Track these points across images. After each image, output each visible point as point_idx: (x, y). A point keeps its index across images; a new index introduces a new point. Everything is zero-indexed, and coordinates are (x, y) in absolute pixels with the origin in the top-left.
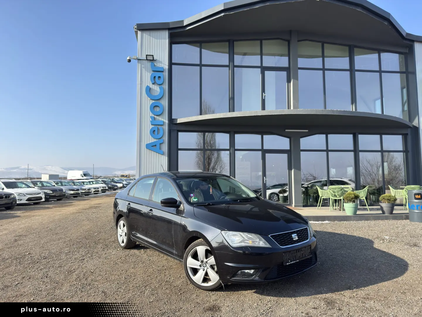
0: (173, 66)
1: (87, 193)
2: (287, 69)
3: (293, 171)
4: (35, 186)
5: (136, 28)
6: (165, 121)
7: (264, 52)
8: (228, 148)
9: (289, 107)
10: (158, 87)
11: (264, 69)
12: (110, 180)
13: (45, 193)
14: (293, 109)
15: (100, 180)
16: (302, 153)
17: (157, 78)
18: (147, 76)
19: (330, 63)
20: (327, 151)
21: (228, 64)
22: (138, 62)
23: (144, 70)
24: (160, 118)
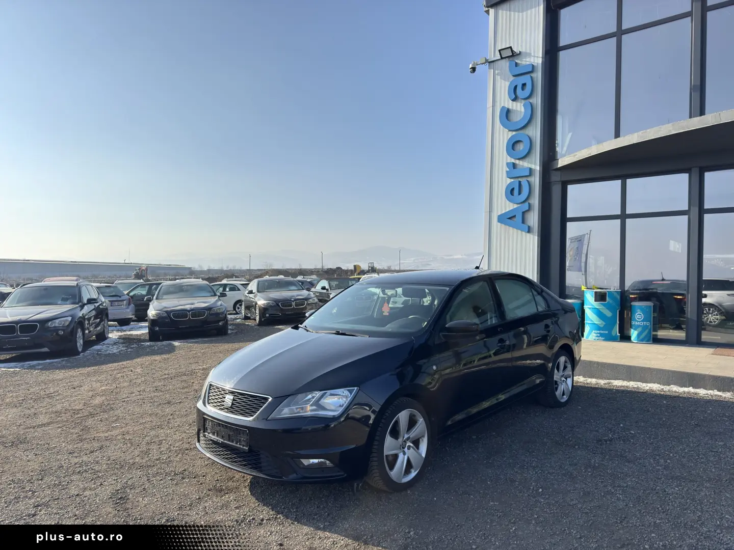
10: (522, 105)
17: (519, 88)
22: (490, 68)
23: (498, 78)
24: (525, 164)
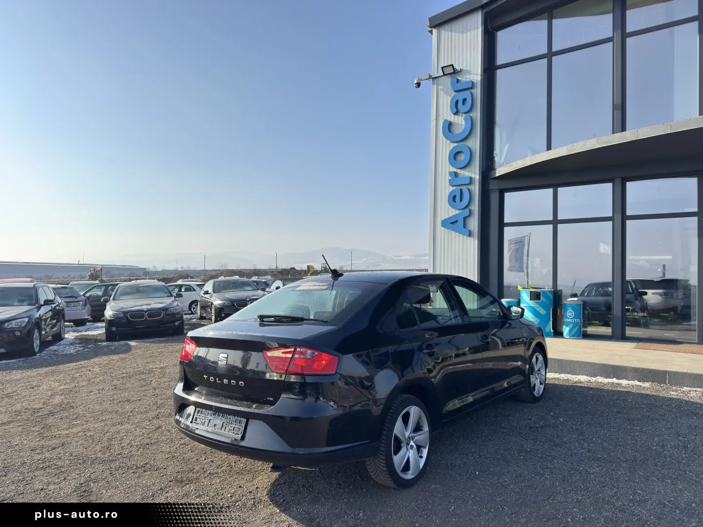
6: (473, 176)
10: (463, 119)
17: (460, 102)
18: (446, 102)
22: (433, 84)
24: (466, 173)
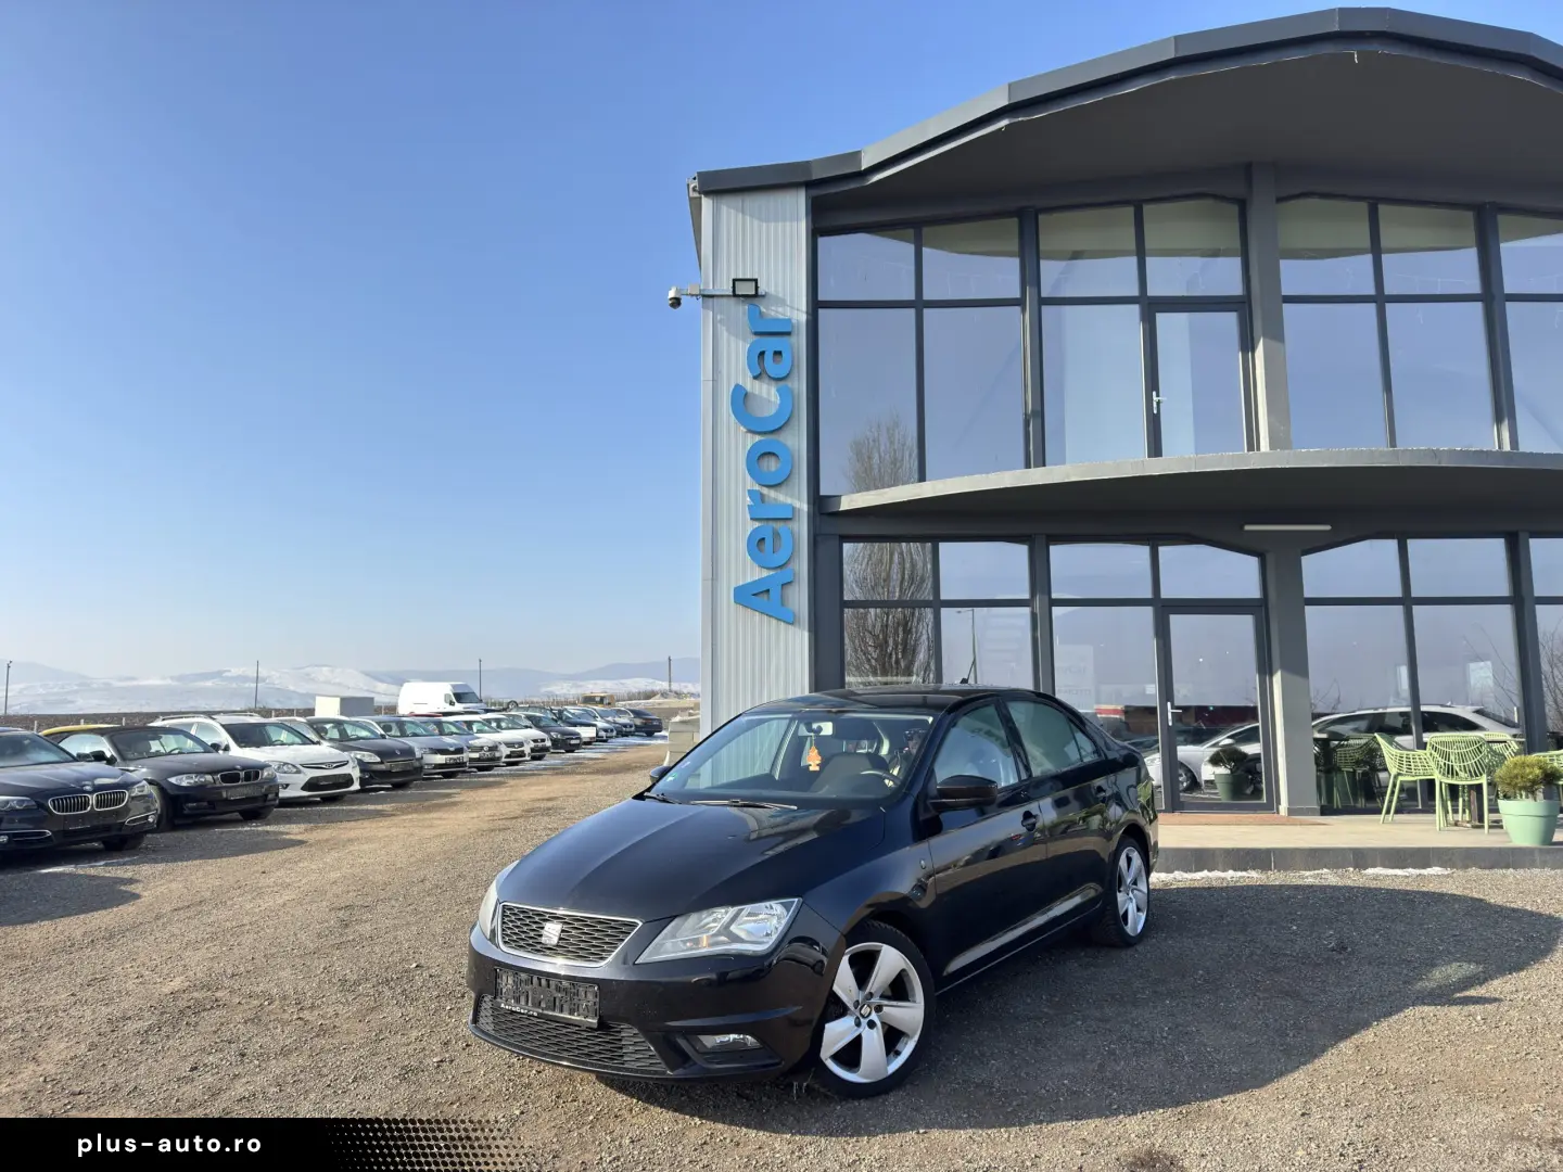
0: (821, 312)
1: (487, 763)
2: (1240, 305)
3: (1277, 679)
4: (322, 738)
5: (694, 189)
6: (797, 504)
7: (1149, 244)
8: (1026, 596)
9: (1253, 444)
10: (773, 390)
11: (1151, 307)
12: (550, 716)
13: (360, 763)
14: (1268, 449)
15: (522, 714)
16: (1309, 609)
17: (769, 357)
18: (737, 350)
19: (1403, 271)
20: (1407, 601)
21: (1017, 295)
22: (706, 308)
23: (723, 331)
24: (780, 497)
